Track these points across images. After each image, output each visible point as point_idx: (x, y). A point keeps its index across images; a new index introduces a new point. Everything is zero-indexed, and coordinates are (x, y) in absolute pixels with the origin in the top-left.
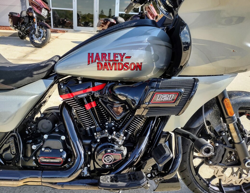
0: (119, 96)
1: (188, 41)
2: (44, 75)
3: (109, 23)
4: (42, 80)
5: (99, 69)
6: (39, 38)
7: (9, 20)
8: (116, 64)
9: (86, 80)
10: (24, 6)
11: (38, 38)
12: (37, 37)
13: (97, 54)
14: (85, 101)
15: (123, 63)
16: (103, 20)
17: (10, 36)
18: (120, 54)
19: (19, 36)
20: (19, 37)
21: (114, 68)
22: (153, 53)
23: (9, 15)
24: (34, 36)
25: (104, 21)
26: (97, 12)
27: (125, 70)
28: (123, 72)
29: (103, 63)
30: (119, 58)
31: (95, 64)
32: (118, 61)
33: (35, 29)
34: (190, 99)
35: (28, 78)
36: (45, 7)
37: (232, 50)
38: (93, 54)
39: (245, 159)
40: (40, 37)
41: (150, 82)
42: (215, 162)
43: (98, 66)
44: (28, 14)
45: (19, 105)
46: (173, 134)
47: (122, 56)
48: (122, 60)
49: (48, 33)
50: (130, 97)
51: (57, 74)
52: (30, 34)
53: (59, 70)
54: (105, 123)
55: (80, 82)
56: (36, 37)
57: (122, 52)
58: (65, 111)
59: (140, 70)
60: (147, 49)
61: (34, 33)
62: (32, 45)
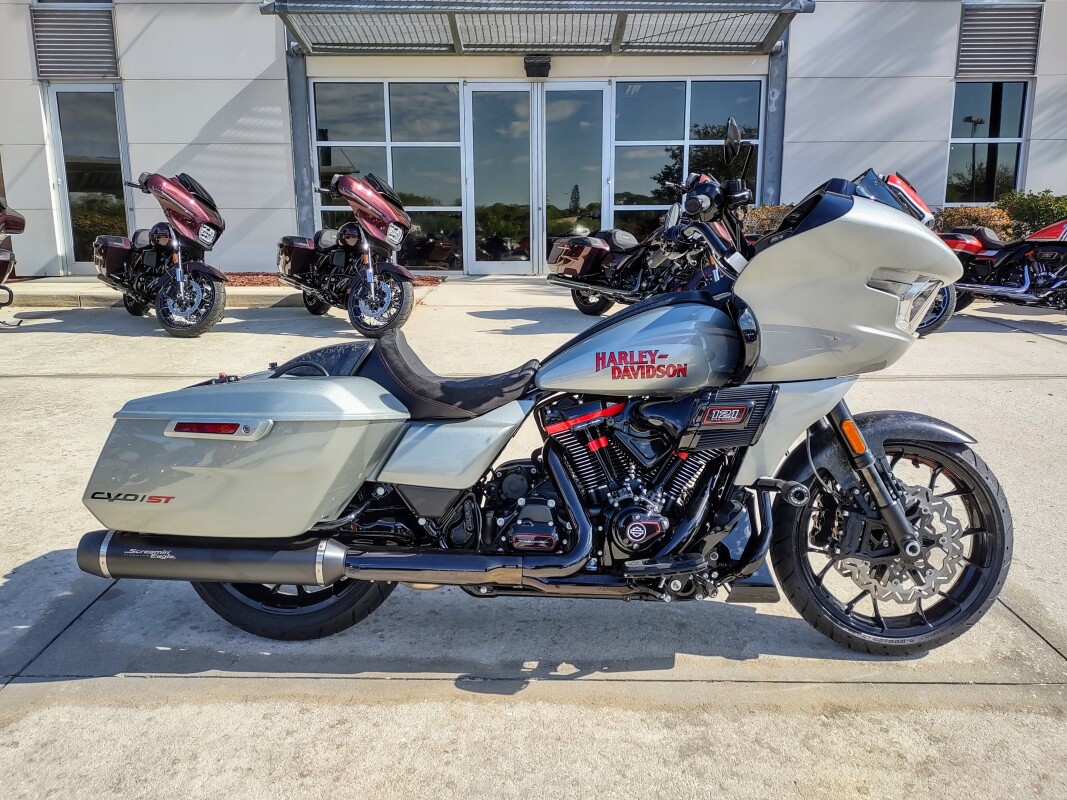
0: (650, 420)
1: (754, 328)
2: (519, 393)
3: (586, 251)
4: (516, 401)
5: (614, 377)
6: (380, 309)
7: (279, 258)
8: (642, 368)
9: (591, 398)
10: (306, 209)
11: (376, 309)
12: (374, 308)
13: (612, 354)
14: (589, 436)
15: (656, 365)
16: (569, 244)
17: (274, 306)
18: (650, 352)
19: (307, 306)
20: (306, 309)
21: (640, 375)
22: (705, 347)
23: (281, 246)
24: (362, 303)
25: (572, 247)
26: (540, 212)
27: (658, 376)
28: (655, 380)
29: (622, 368)
30: (648, 358)
31: (609, 369)
32: (646, 362)
33: (367, 285)
34: (764, 421)
35: (496, 399)
36: (397, 220)
37: (832, 338)
38: (604, 354)
39: (904, 540)
40: (382, 306)
41: (701, 393)
42: (847, 550)
43: (613, 373)
44: (343, 241)
45: (488, 440)
46: (754, 492)
47: (652, 354)
48: (653, 361)
49: (407, 293)
50: (670, 422)
51: (539, 390)
52: (350, 299)
53: (545, 383)
54: (624, 479)
55: (581, 402)
56: (368, 306)
57: (653, 348)
58: (552, 458)
59: (685, 375)
60: (695, 341)
61: (364, 296)
62: (355, 331)
